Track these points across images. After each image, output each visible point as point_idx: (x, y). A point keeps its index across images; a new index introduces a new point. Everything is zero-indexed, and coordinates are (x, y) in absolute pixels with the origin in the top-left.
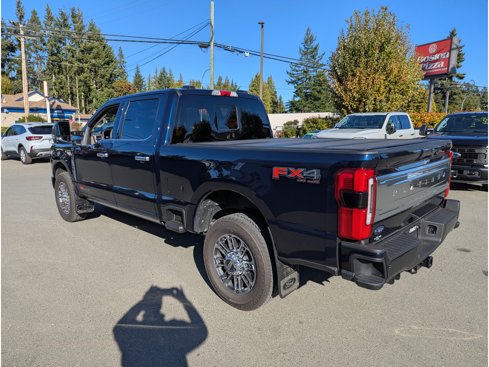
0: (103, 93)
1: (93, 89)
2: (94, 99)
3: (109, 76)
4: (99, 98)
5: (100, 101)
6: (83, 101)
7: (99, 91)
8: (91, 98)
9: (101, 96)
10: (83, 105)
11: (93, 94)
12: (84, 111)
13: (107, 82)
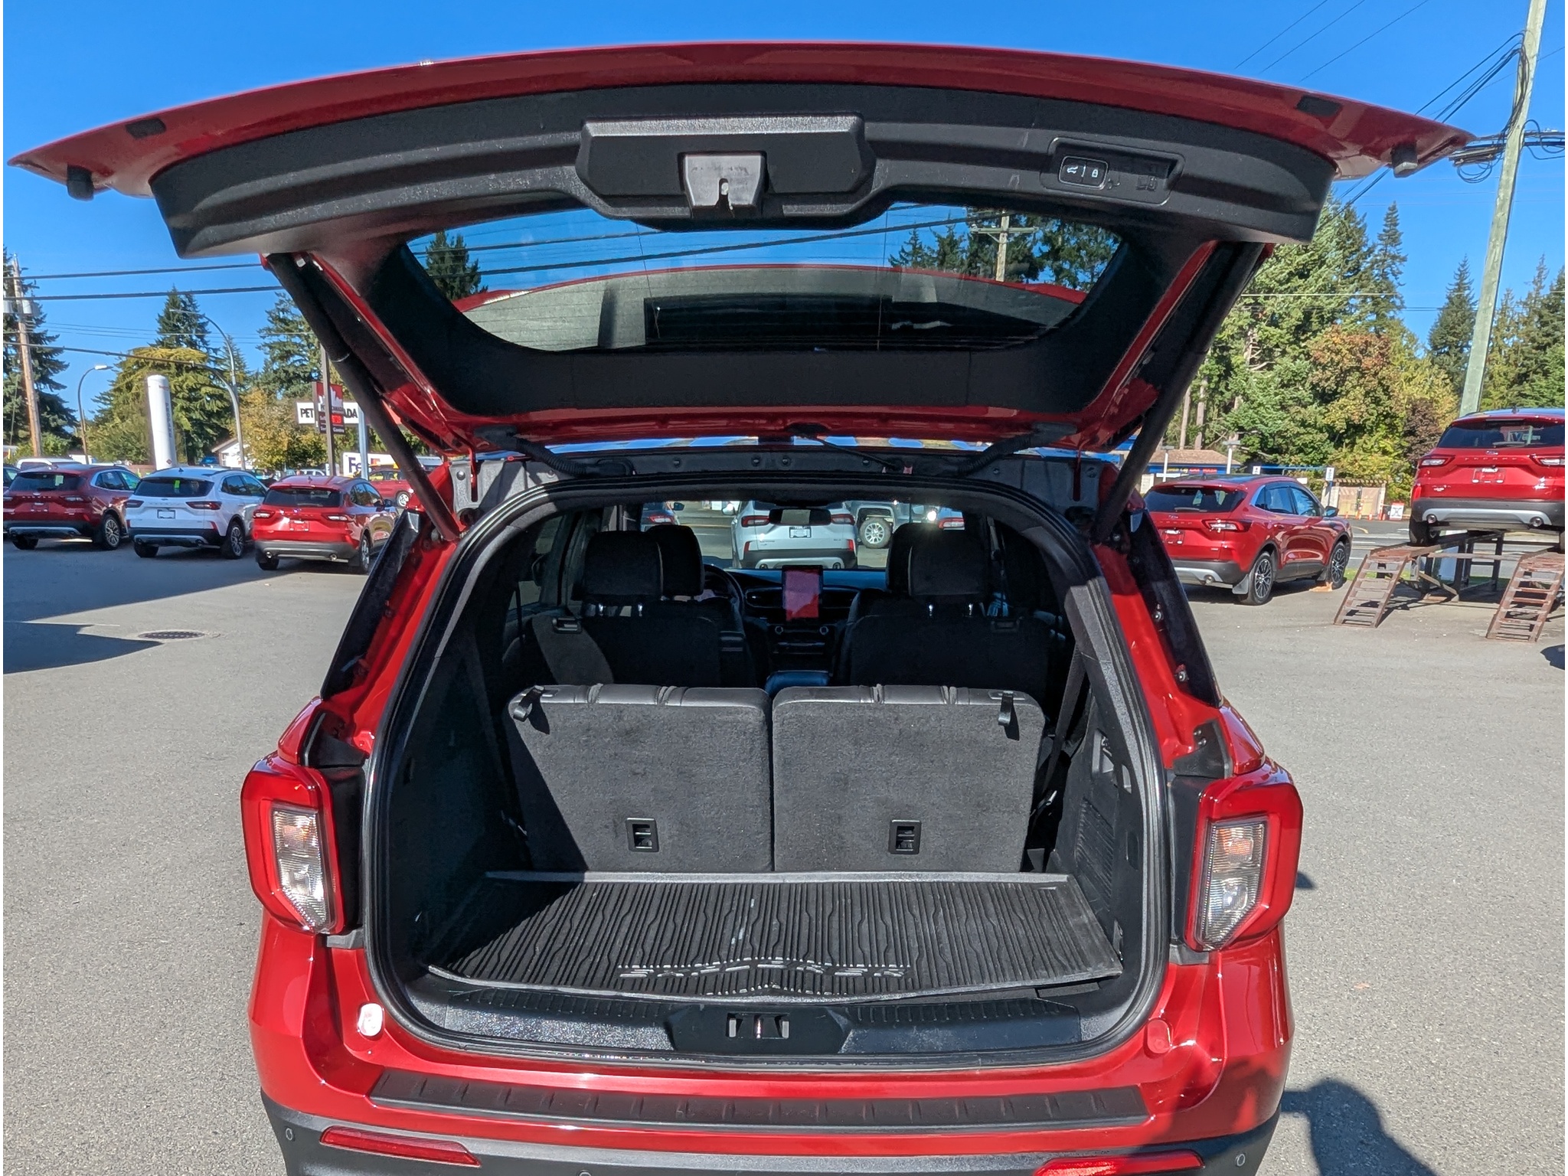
0: (1269, 375)
1: (1238, 367)
2: (1239, 399)
3: (1300, 315)
4: (1254, 393)
5: (1255, 405)
6: (1201, 407)
7: (1261, 369)
8: (1228, 395)
9: (1261, 386)
10: (1200, 421)
11: (1234, 382)
12: (1199, 439)
13: (1288, 336)
